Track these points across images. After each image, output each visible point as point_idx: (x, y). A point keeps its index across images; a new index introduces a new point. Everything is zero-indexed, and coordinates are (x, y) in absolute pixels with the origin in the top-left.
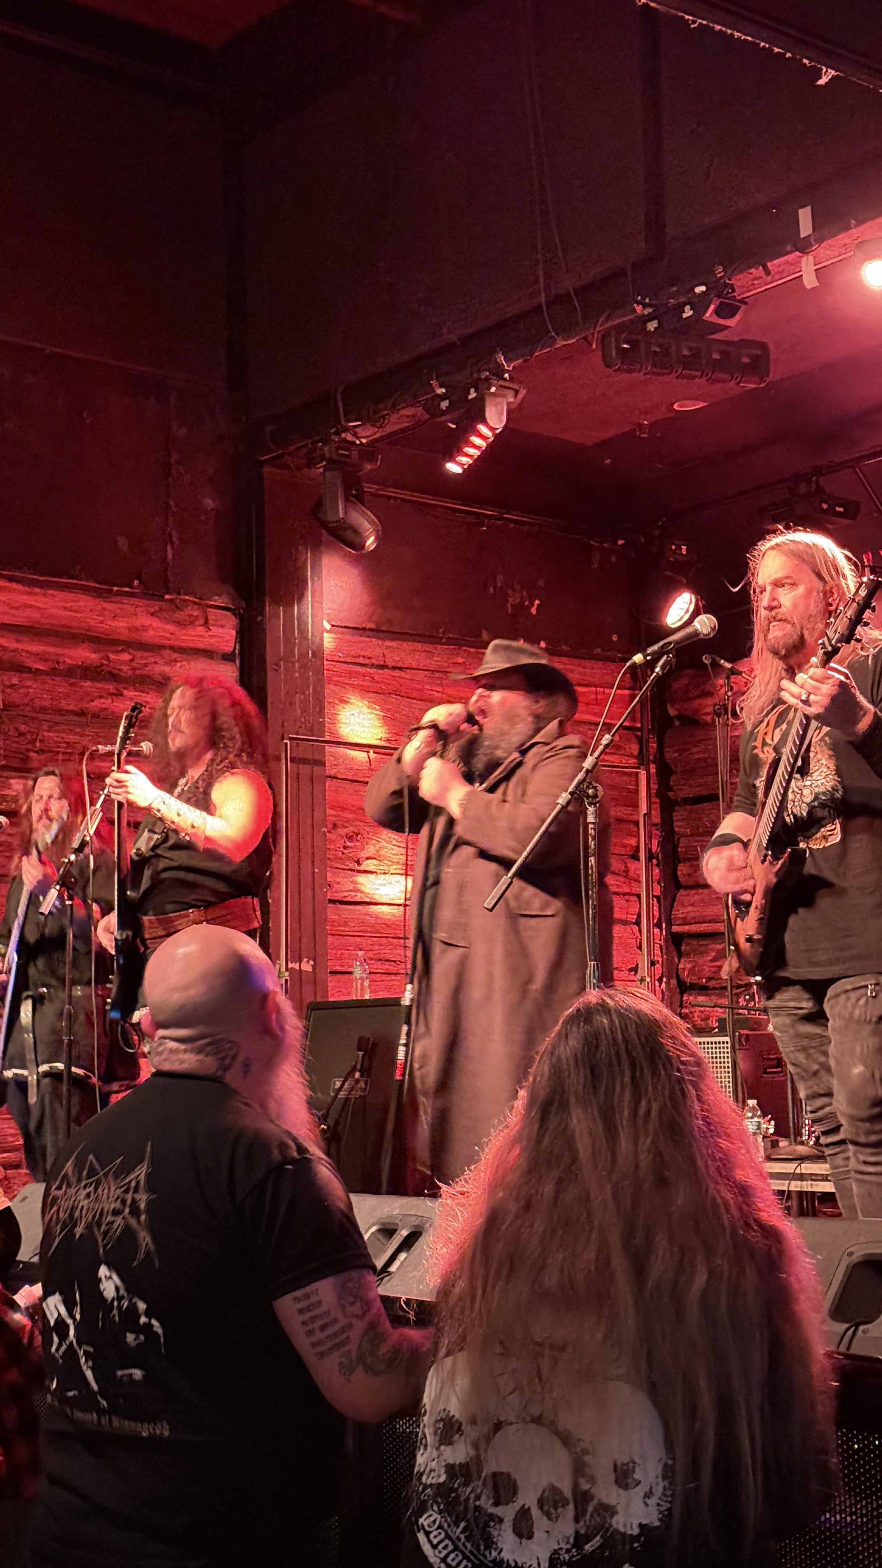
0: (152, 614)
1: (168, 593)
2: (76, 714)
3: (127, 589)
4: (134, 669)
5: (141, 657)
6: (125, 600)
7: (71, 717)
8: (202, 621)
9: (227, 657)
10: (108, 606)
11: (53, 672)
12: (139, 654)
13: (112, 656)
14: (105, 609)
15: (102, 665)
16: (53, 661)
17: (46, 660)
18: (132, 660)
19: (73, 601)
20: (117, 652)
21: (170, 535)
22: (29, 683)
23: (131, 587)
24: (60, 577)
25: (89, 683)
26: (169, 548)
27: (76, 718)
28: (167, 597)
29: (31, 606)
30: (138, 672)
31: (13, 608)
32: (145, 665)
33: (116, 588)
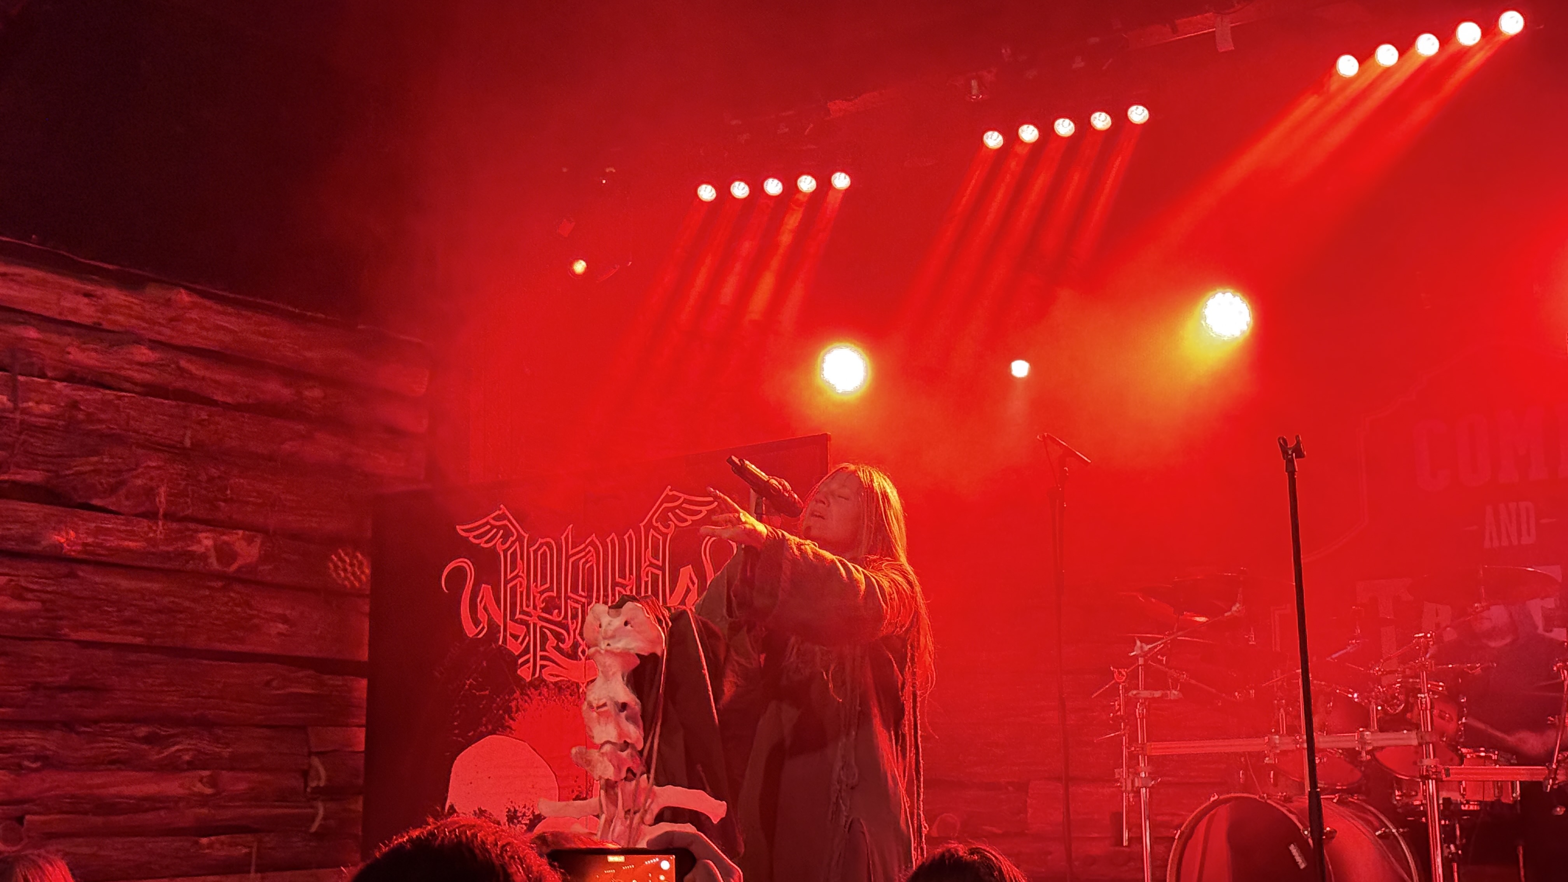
2: (265, 458)
3: (321, 316)
4: (325, 408)
5: (333, 395)
6: (320, 328)
7: (261, 462)
10: (302, 333)
11: (243, 407)
12: (330, 391)
14: (299, 337)
15: (293, 402)
16: (243, 394)
17: (235, 393)
18: (324, 398)
19: (267, 325)
20: (310, 388)
22: (217, 419)
25: (279, 423)
27: (266, 463)
29: (224, 328)
30: (328, 412)
31: (205, 329)
32: (336, 404)
33: (310, 314)
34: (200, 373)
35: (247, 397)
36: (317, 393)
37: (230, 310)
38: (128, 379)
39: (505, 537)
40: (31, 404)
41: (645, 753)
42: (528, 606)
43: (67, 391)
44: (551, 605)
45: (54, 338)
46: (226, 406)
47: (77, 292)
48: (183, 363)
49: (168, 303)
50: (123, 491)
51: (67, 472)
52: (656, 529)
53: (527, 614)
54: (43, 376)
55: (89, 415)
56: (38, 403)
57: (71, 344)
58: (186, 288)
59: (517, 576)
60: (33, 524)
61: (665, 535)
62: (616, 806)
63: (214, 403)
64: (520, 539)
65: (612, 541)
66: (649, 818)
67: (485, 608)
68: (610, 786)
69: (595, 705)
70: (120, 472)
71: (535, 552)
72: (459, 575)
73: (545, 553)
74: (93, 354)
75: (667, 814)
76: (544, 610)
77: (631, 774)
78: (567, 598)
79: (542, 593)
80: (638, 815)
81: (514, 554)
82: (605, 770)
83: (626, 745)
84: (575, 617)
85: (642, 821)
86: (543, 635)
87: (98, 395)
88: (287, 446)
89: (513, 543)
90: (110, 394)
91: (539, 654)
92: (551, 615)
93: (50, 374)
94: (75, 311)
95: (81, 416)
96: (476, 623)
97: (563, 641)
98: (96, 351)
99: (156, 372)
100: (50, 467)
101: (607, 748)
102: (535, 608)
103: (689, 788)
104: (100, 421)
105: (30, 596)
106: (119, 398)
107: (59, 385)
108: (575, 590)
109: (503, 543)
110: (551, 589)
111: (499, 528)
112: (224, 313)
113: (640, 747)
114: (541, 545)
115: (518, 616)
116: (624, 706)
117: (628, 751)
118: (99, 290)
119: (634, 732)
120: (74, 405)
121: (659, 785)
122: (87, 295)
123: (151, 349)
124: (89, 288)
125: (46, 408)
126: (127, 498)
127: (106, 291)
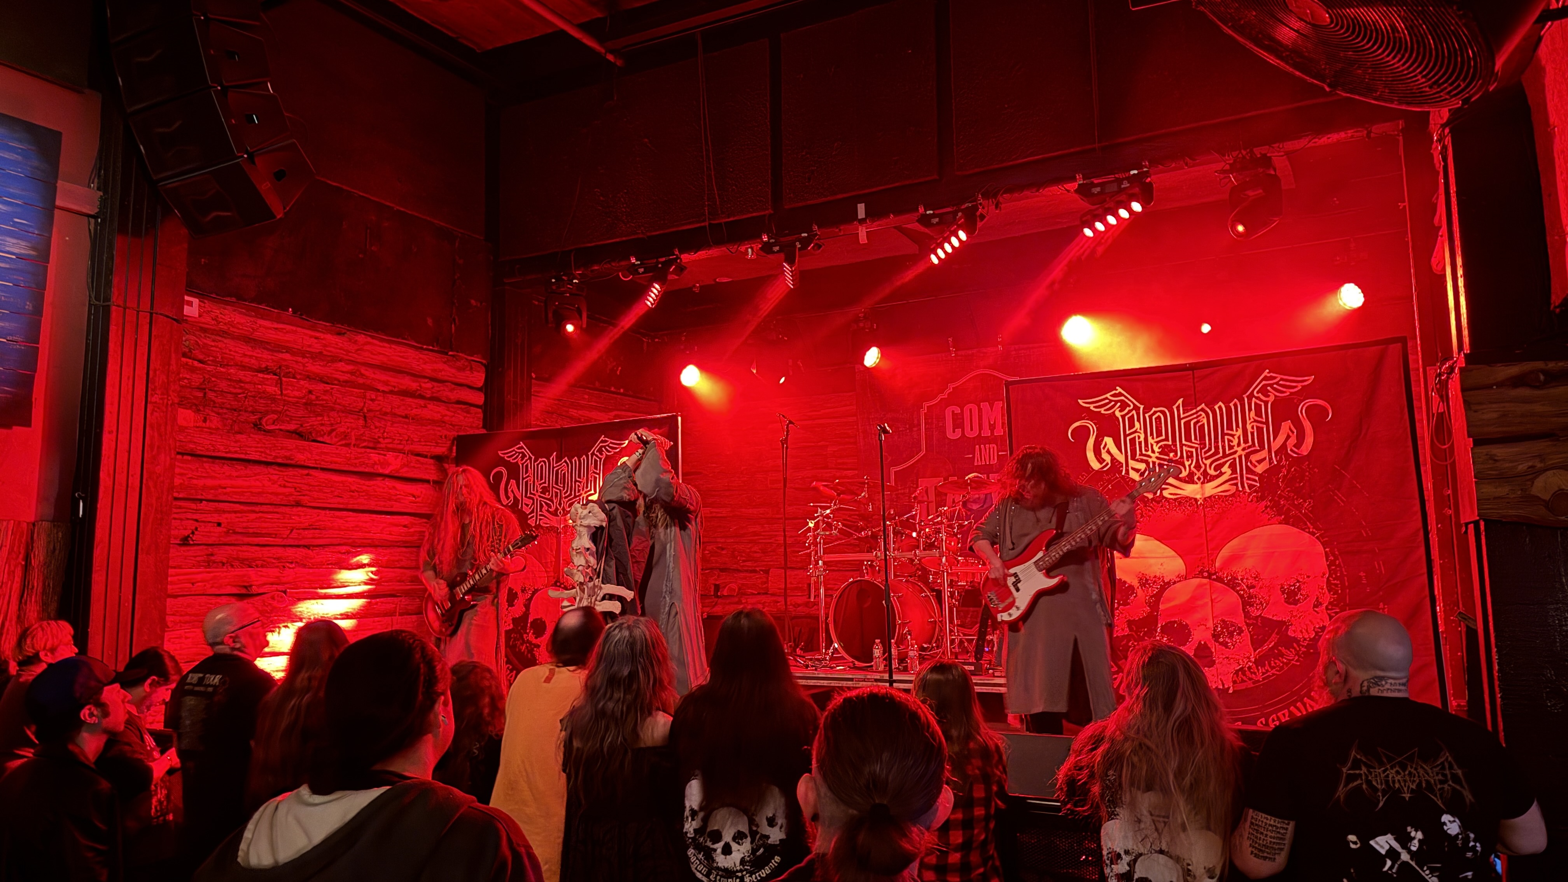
0: (445, 363)
1: (452, 351)
2: (403, 417)
3: (431, 347)
4: (433, 393)
5: (437, 387)
6: (431, 353)
7: (401, 419)
8: (468, 368)
9: (480, 389)
10: (421, 356)
11: (391, 392)
12: (435, 384)
13: (423, 385)
14: (420, 358)
15: (418, 390)
16: (392, 386)
17: (388, 385)
18: (433, 388)
19: (404, 352)
20: (425, 383)
21: (454, 320)
22: (379, 398)
23: (433, 347)
24: (398, 338)
25: (411, 400)
26: (453, 326)
27: (404, 420)
28: (450, 353)
29: (383, 354)
30: (435, 395)
31: (374, 354)
32: (439, 391)
33: (425, 347)
34: (373, 376)
35: (395, 387)
36: (429, 385)
37: (386, 345)
38: (336, 379)
39: (522, 458)
40: (289, 391)
41: (598, 570)
42: (534, 490)
43: (307, 385)
44: (545, 490)
45: (300, 359)
46: (383, 392)
47: (311, 337)
48: (363, 371)
49: (356, 342)
50: (334, 434)
51: (306, 425)
52: (597, 456)
53: (534, 495)
54: (294, 378)
55: (317, 397)
56: (292, 391)
57: (307, 363)
58: (364, 334)
59: (528, 476)
60: (291, 450)
61: (601, 459)
62: (584, 593)
63: (378, 390)
64: (530, 458)
65: (575, 461)
66: (599, 598)
67: (512, 491)
68: (581, 584)
69: (575, 548)
70: (332, 425)
71: (538, 465)
72: (499, 475)
73: (542, 466)
74: (318, 367)
75: (607, 597)
76: (541, 493)
77: (591, 579)
78: (553, 487)
79: (540, 484)
80: (594, 597)
81: (527, 466)
82: (579, 578)
83: (589, 566)
84: (556, 496)
85: (596, 600)
86: (541, 504)
87: (322, 386)
88: (414, 411)
89: (527, 460)
90: (328, 387)
91: (539, 513)
92: (545, 494)
93: (298, 377)
94: (310, 346)
95: (313, 397)
96: (508, 498)
97: (551, 508)
98: (320, 365)
99: (349, 375)
100: (299, 423)
101: (580, 568)
102: (537, 491)
103: (618, 585)
104: (323, 400)
105: (289, 485)
106: (332, 389)
107: (302, 382)
108: (557, 483)
109: (522, 460)
110: (545, 483)
111: (520, 453)
112: (384, 347)
113: (595, 567)
114: (540, 462)
115: (528, 495)
116: (588, 549)
117: (590, 569)
118: (322, 336)
119: (592, 561)
120: (310, 392)
121: (603, 583)
122: (316, 338)
123: (347, 364)
124: (318, 334)
125: (297, 393)
126: (336, 437)
127: (326, 336)
